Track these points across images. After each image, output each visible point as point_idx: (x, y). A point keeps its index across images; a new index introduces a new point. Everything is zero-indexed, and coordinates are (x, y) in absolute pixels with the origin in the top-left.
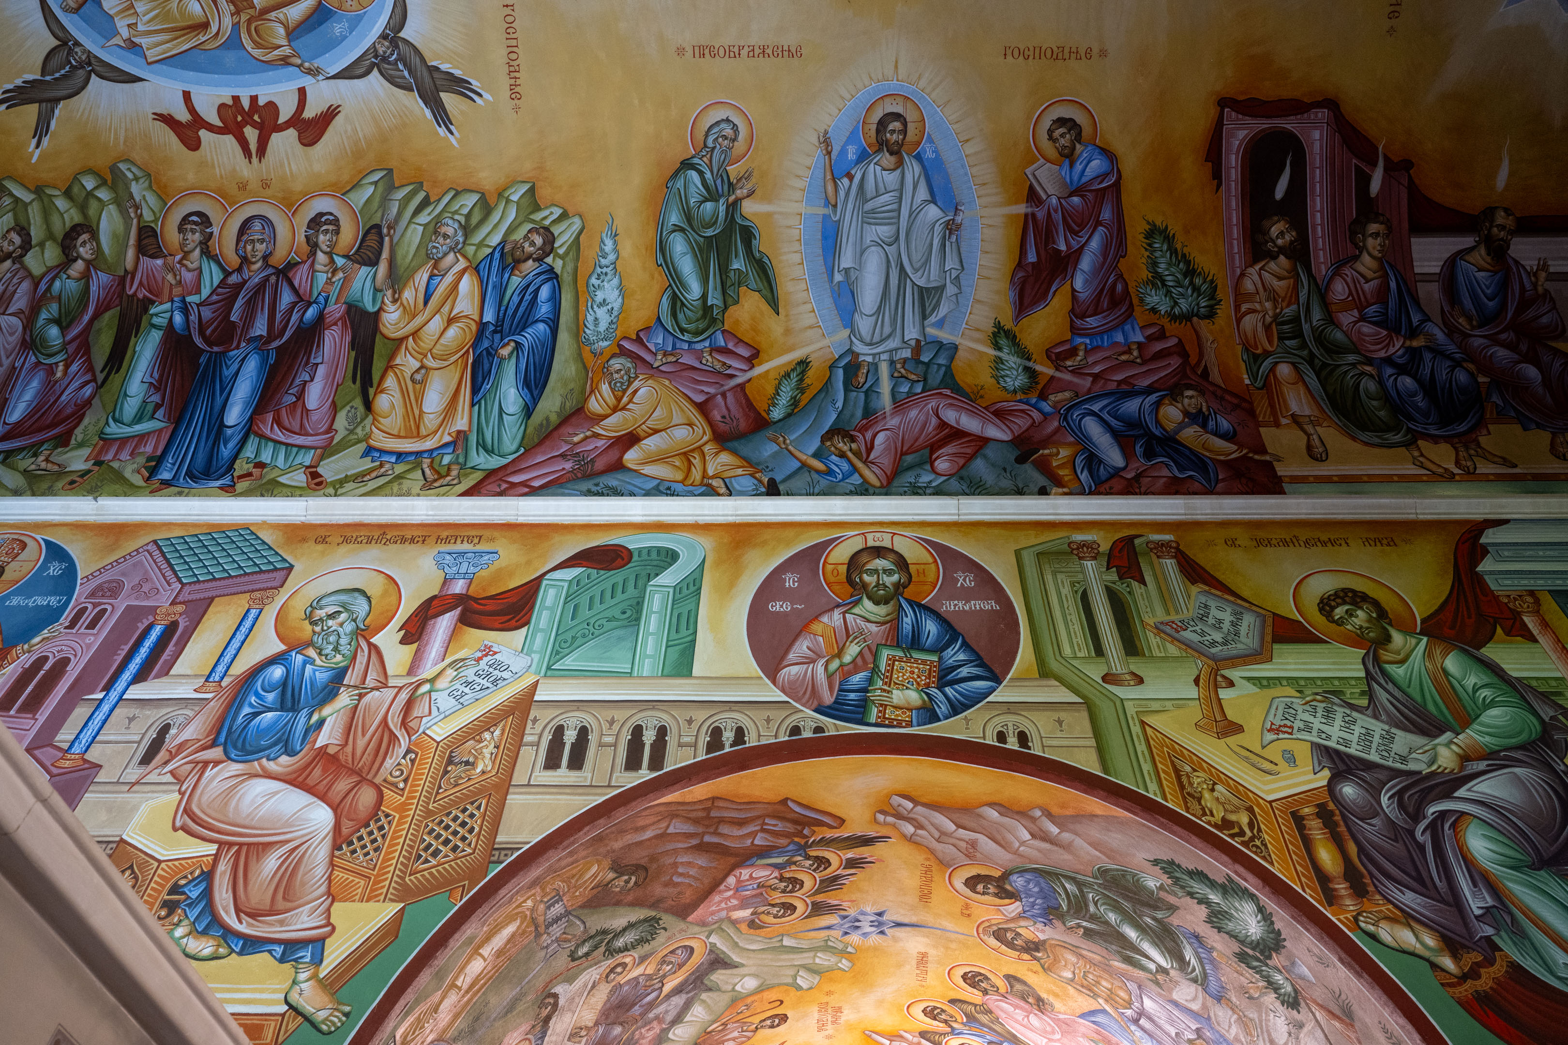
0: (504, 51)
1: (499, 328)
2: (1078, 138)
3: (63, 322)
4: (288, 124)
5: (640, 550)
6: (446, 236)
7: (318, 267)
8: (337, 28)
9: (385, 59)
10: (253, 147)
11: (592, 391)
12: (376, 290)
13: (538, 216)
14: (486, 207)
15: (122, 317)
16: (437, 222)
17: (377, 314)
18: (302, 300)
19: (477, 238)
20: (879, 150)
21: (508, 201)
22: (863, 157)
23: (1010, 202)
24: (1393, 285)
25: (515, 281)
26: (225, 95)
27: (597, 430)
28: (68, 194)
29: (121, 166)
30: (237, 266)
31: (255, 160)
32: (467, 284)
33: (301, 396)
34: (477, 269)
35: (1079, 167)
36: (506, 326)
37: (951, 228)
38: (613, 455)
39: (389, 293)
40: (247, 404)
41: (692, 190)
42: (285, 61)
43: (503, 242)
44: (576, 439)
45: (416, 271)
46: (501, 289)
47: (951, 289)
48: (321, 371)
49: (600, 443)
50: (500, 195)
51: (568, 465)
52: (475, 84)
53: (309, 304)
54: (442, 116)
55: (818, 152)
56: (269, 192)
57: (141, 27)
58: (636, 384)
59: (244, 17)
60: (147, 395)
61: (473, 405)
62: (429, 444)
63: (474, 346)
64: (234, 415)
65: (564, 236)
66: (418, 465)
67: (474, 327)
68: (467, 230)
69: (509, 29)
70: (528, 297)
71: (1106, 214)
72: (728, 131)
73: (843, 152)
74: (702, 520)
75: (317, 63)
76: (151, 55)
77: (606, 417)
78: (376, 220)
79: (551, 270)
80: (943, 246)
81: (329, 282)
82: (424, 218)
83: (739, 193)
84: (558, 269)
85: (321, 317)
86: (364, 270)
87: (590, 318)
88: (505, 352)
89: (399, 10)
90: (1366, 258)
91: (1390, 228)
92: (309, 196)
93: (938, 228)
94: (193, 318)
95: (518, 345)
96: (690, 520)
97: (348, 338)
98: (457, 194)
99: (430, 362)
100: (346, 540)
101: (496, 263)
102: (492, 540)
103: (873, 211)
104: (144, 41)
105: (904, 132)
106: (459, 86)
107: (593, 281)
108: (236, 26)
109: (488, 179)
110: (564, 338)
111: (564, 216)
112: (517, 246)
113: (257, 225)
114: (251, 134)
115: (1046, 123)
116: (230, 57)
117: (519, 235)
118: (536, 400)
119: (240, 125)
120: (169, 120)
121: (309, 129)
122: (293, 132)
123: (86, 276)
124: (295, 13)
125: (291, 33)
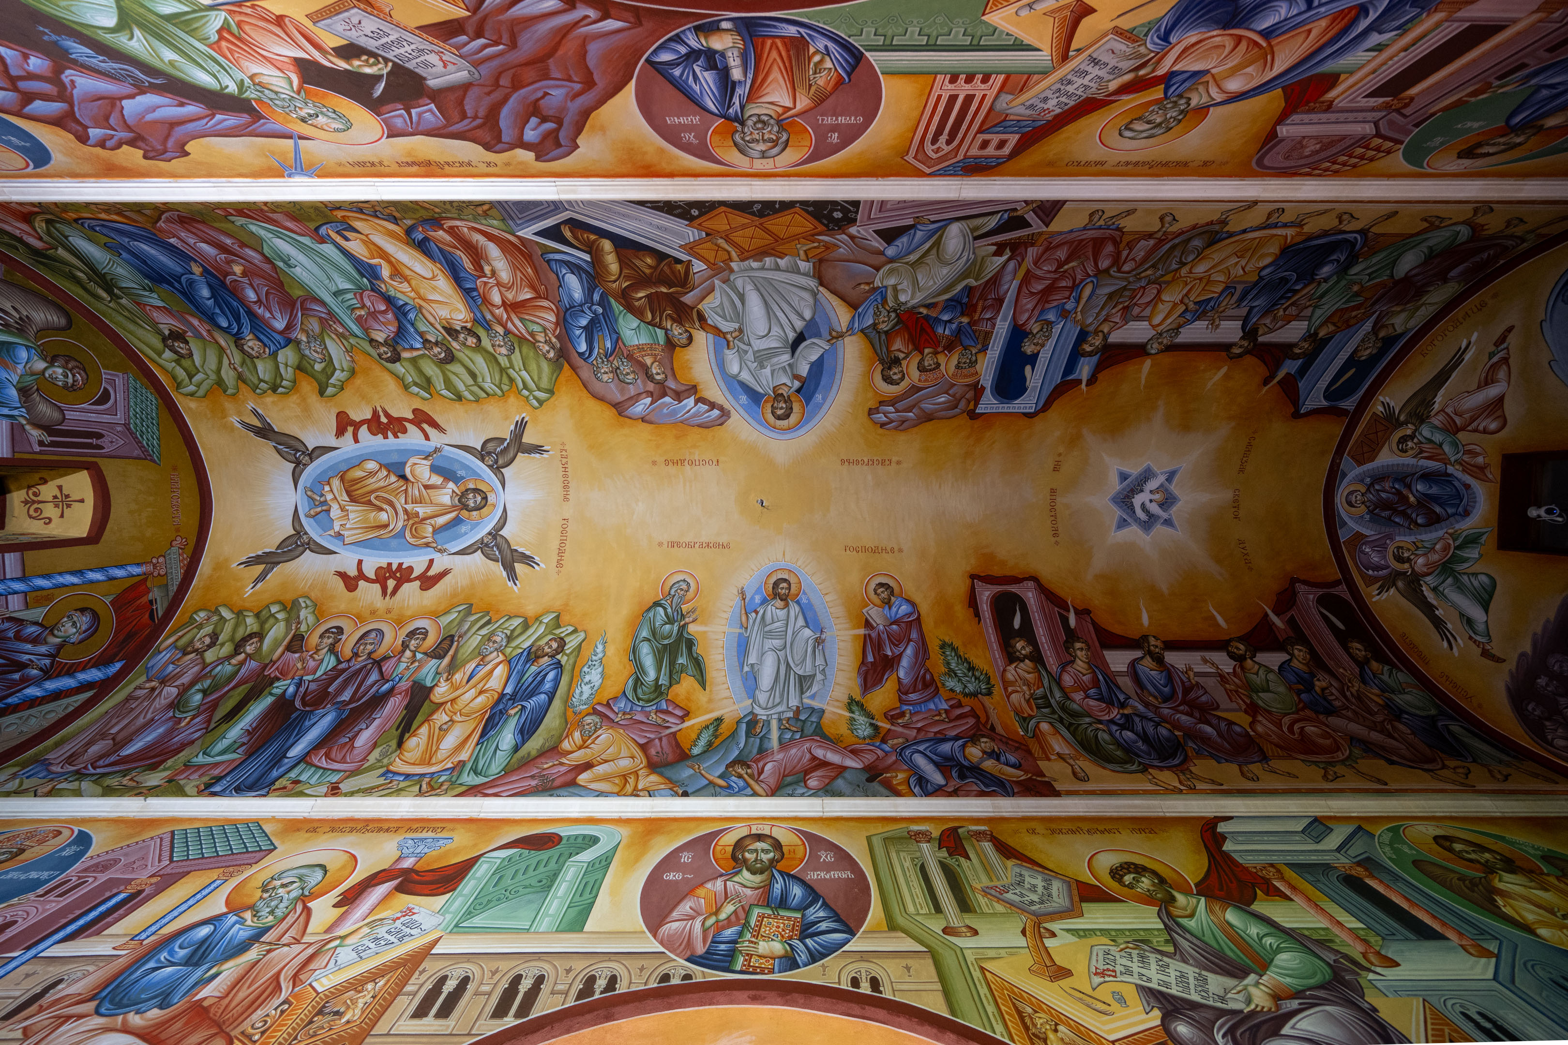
0: (558, 542)
1: (513, 697)
2: (892, 593)
3: (205, 692)
4: (416, 578)
5: (569, 837)
6: (495, 642)
7: (403, 659)
8: (463, 528)
9: (487, 545)
10: (389, 591)
11: (567, 736)
12: (437, 673)
13: (557, 631)
14: (526, 626)
15: (252, 689)
16: (493, 633)
17: (432, 688)
18: (384, 679)
19: (514, 644)
20: (774, 598)
21: (541, 622)
22: (764, 602)
23: (854, 628)
24: (1100, 677)
25: (533, 669)
26: (383, 562)
27: (564, 760)
28: (257, 616)
29: (301, 600)
30: (348, 658)
31: (388, 597)
32: (501, 671)
33: (353, 739)
34: (509, 662)
35: (894, 609)
36: (518, 696)
37: (819, 641)
38: (569, 777)
39: (445, 676)
40: (311, 743)
41: (658, 618)
42: (427, 545)
43: (532, 646)
44: (545, 766)
45: (468, 662)
46: (522, 674)
47: (819, 677)
48: (377, 723)
49: (563, 769)
50: (537, 619)
51: (533, 783)
52: (537, 559)
53: (388, 681)
54: (512, 575)
55: (737, 599)
56: (389, 616)
57: (348, 526)
58: (600, 732)
59: (411, 522)
60: (240, 737)
61: (477, 744)
62: (433, 769)
63: (492, 708)
64: (296, 751)
65: (572, 643)
66: (419, 783)
67: (496, 696)
68: (510, 639)
69: (564, 531)
70: (539, 679)
71: (914, 635)
72: (684, 586)
73: (752, 598)
74: (624, 816)
75: (446, 546)
76: (347, 541)
77: (572, 752)
78: (453, 633)
79: (559, 662)
80: (814, 651)
81: (407, 668)
82: (484, 631)
83: (687, 620)
84: (563, 663)
85: (392, 689)
86: (434, 661)
87: (578, 692)
88: (512, 712)
89: (502, 521)
90: (1078, 662)
91: (1088, 645)
92: (413, 618)
93: (810, 642)
94: (302, 690)
95: (523, 707)
96: (615, 816)
97: (405, 703)
98: (510, 618)
99: (457, 718)
100: (333, 830)
101: (523, 658)
102: (453, 830)
103: (770, 631)
104: (346, 533)
105: (789, 589)
106: (527, 560)
107: (586, 669)
108: (405, 527)
109: (531, 610)
110: (557, 703)
111: (575, 631)
112: (540, 648)
113: (373, 635)
114: (391, 583)
115: (872, 586)
116: (394, 543)
117: (542, 642)
118: (524, 742)
119: (386, 579)
120: (343, 575)
121: (428, 581)
122: (418, 583)
123: (242, 663)
124: (441, 520)
125: (436, 531)
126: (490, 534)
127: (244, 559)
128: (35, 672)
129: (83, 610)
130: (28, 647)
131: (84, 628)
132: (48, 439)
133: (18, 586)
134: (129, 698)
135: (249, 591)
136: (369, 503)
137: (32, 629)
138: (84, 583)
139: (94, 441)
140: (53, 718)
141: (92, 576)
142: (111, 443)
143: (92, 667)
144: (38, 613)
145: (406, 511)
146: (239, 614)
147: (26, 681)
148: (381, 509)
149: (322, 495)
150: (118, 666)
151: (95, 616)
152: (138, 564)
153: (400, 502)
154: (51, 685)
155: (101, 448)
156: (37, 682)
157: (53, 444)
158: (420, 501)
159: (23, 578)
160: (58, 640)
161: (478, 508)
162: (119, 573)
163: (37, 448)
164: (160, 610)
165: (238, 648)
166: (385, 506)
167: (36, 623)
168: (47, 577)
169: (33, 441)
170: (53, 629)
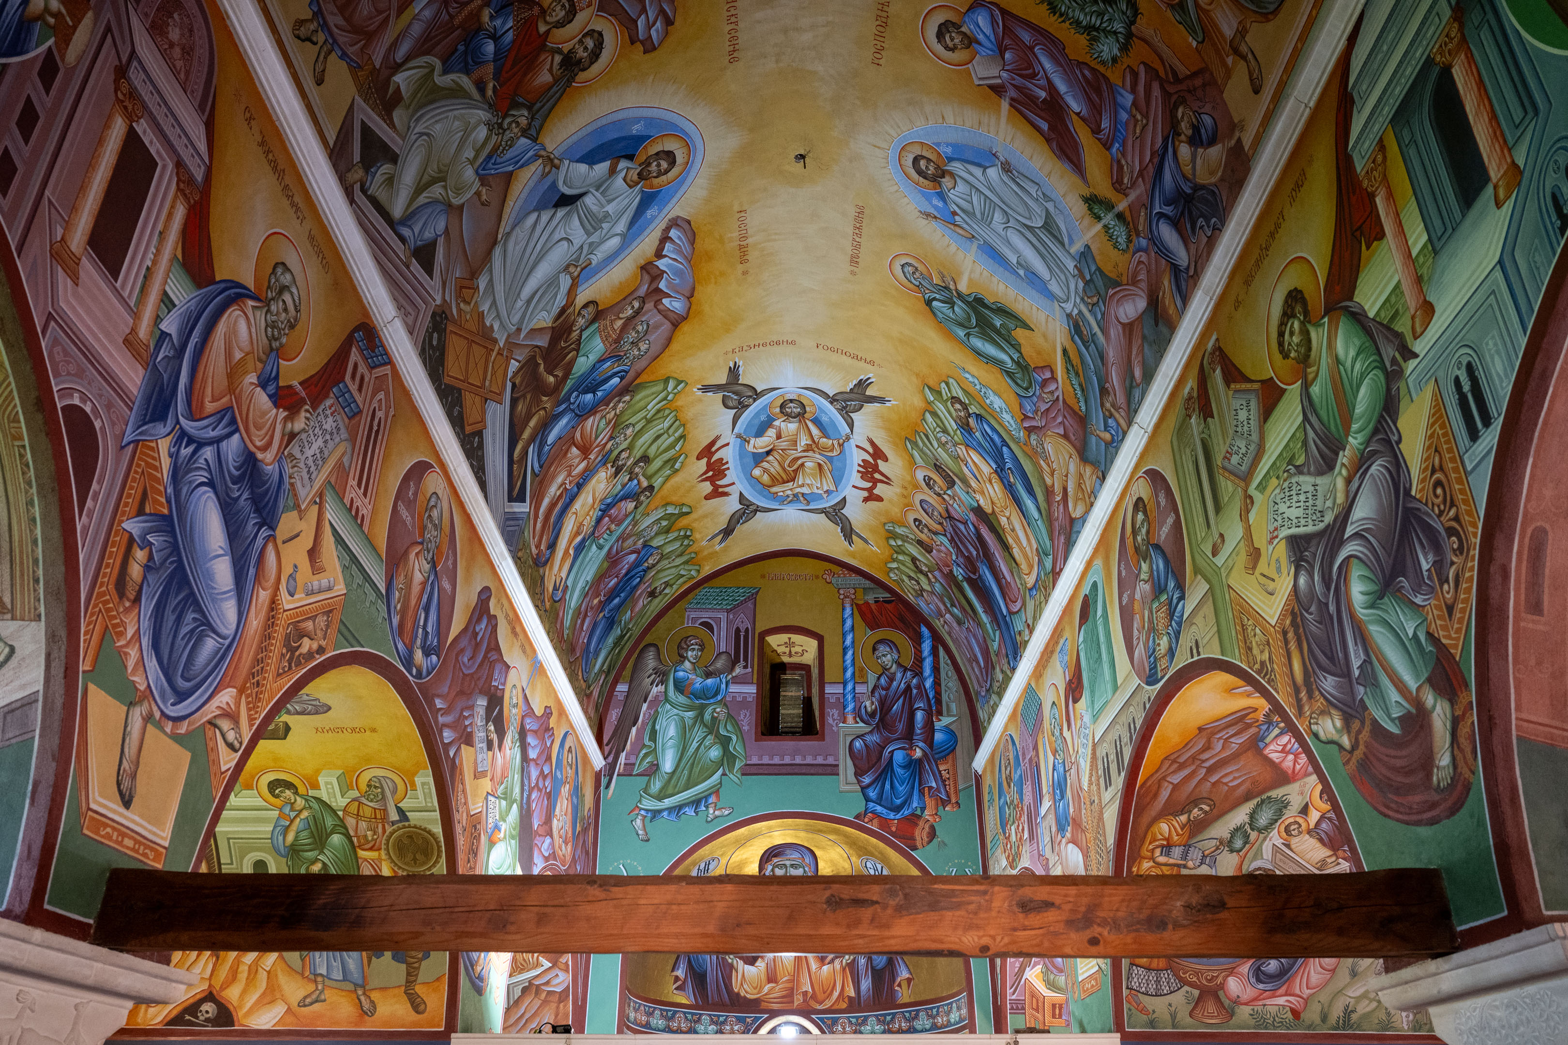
0: (844, 357)
1: (999, 467)
2: (954, 25)
3: (953, 605)
4: (875, 460)
6: (947, 443)
7: (950, 503)
8: (824, 419)
9: (844, 408)
10: (884, 479)
11: (1041, 470)
12: (967, 494)
14: (934, 414)
15: (956, 586)
16: (938, 440)
17: (979, 505)
18: (964, 523)
20: (939, 184)
21: (932, 402)
22: (942, 197)
23: (998, 112)
25: (978, 435)
26: (856, 475)
27: (1056, 498)
28: (897, 553)
29: (887, 527)
30: (943, 529)
31: (891, 483)
32: (974, 456)
33: (1003, 576)
34: (967, 446)
35: (981, 37)
36: (1000, 463)
37: (1007, 169)
39: (970, 490)
40: (1001, 598)
41: (944, 311)
42: (841, 445)
43: (956, 423)
44: (1055, 514)
45: (961, 469)
46: (980, 445)
47: (1050, 207)
48: (996, 555)
49: (1061, 508)
50: (928, 403)
52: (862, 377)
53: (966, 522)
54: (878, 400)
55: (934, 225)
56: (909, 490)
57: (818, 485)
58: (1045, 447)
59: (816, 450)
60: (987, 619)
61: (1029, 526)
63: (1005, 488)
64: (1003, 608)
66: (1040, 589)
67: (996, 477)
68: (945, 431)
69: (832, 349)
70: (988, 439)
71: (1025, 36)
72: (910, 269)
75: (843, 434)
76: (833, 488)
77: (1053, 485)
78: (932, 462)
79: (976, 415)
80: (1018, 185)
81: (959, 506)
83: (951, 287)
84: (976, 411)
85: (973, 525)
86: (956, 488)
88: (1011, 480)
89: (817, 392)
92: (913, 477)
95: (1010, 469)
97: (986, 528)
98: (924, 421)
99: (1006, 514)
100: (1044, 669)
101: (966, 436)
102: (1064, 629)
103: (982, 214)
104: (825, 489)
105: (928, 160)
106: (862, 385)
108: (821, 454)
109: (918, 403)
111: (947, 384)
112: (959, 418)
113: (925, 506)
114: (877, 476)
115: (939, 48)
116: (837, 464)
117: (953, 412)
118: (1036, 499)
119: (873, 477)
120: (866, 500)
121: (878, 454)
122: (879, 461)
123: (935, 577)
124: (815, 431)
125: (826, 436)
126: (831, 403)
127: (847, 543)
128: (914, 681)
129: (874, 649)
130: (895, 683)
131: (888, 649)
132: (742, 664)
133: (850, 687)
134: (949, 634)
135: (875, 548)
136: (796, 471)
137: (883, 681)
138: (853, 647)
139: (742, 634)
140: (952, 673)
141: (848, 642)
142: (743, 623)
143: (920, 645)
144: (872, 678)
145: (804, 451)
146: (894, 560)
147: (920, 686)
148: (802, 465)
149: (788, 496)
150: (924, 630)
151: (881, 641)
152: (844, 609)
153: (794, 454)
154: (927, 671)
155: (747, 630)
156: (922, 680)
157: (745, 661)
158: (795, 443)
159: (845, 684)
160: (894, 666)
161: (803, 406)
162: (849, 623)
163: (749, 671)
164: (883, 595)
165: (921, 572)
166: (800, 462)
167: (879, 678)
168: (845, 670)
169: (744, 671)
170: (885, 669)
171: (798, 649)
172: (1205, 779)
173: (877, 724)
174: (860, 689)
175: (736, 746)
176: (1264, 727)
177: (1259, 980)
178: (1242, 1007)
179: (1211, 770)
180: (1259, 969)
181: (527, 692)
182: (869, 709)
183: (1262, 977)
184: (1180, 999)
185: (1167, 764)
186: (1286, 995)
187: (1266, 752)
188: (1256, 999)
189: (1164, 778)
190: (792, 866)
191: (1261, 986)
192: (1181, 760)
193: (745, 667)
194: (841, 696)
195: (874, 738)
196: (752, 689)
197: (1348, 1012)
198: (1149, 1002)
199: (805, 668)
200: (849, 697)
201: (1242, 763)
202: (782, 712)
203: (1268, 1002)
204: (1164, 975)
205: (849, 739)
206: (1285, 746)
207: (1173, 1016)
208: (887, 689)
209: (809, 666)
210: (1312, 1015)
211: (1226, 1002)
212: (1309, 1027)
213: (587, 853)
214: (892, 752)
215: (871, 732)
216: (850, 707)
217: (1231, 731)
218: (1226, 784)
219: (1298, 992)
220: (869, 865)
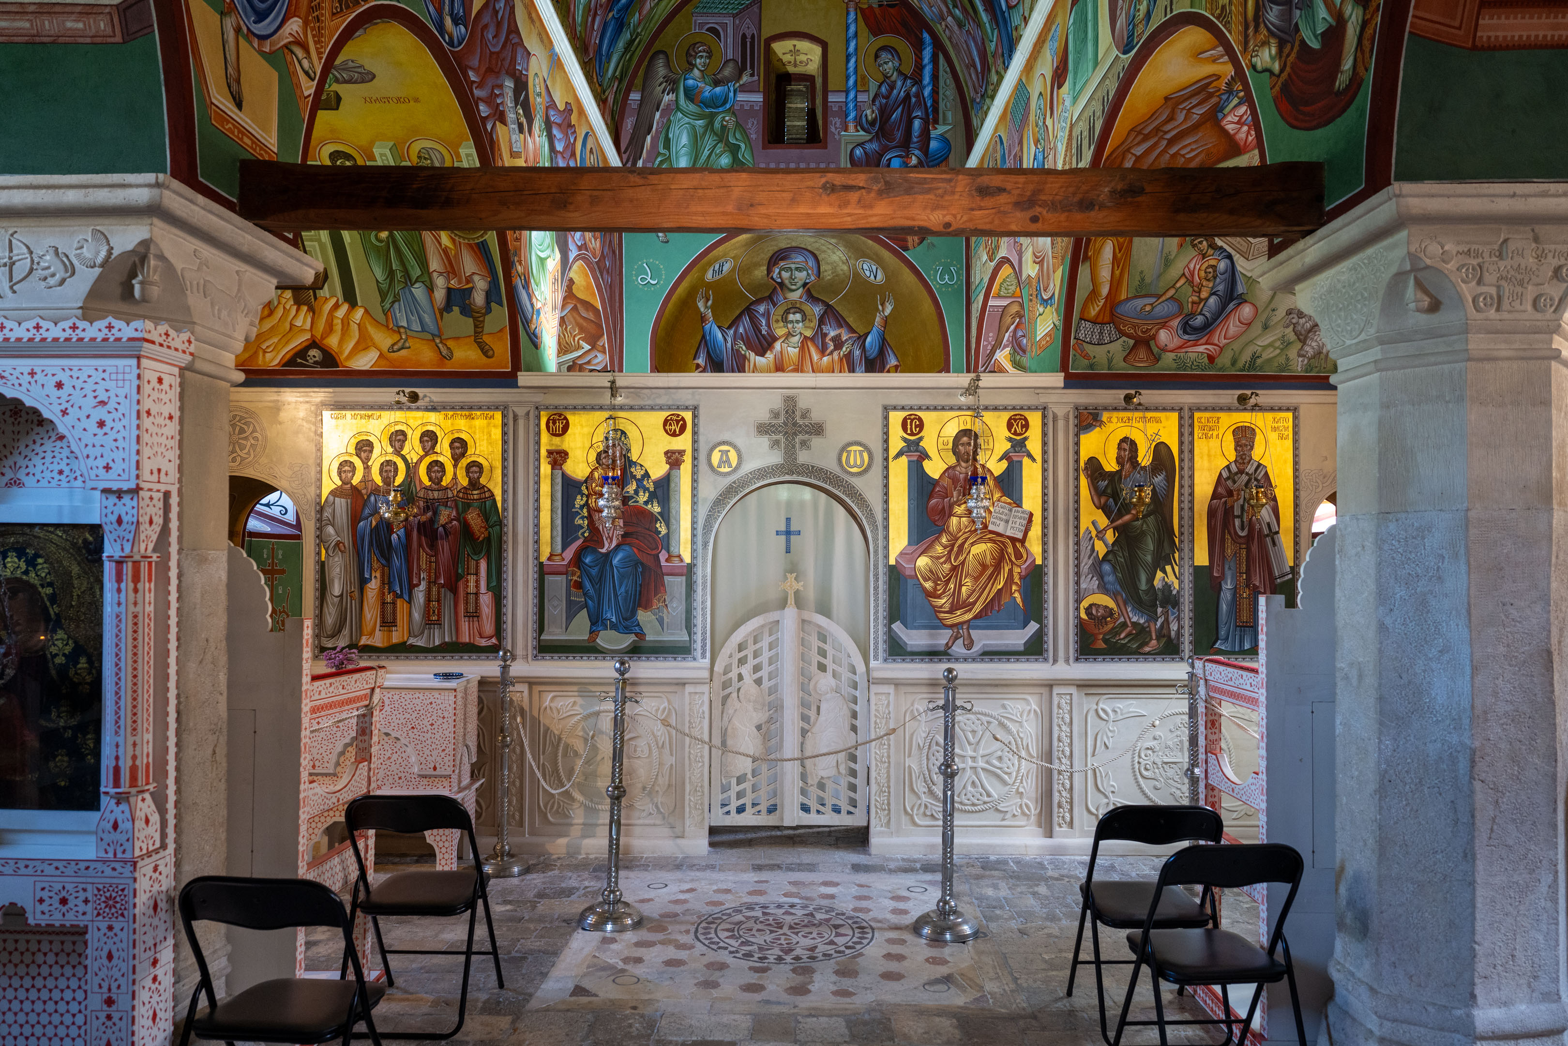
128: (914, 90)
129: (877, 56)
130: (895, 92)
131: (890, 56)
132: (749, 71)
133: (852, 95)
134: (950, 39)
137: (883, 89)
138: (856, 54)
139: (748, 40)
140: (950, 81)
141: (852, 45)
142: (749, 29)
143: (921, 52)
144: (873, 86)
147: (919, 95)
150: (926, 35)
151: (883, 48)
152: (848, 13)
155: (753, 36)
156: (921, 88)
157: (752, 67)
159: (847, 92)
160: (895, 73)
162: (852, 29)
163: (756, 78)
167: (880, 87)
168: (848, 78)
169: (750, 79)
170: (886, 77)
171: (803, 58)
172: (1164, 151)
173: (877, 133)
174: (862, 97)
175: (744, 154)
176: (1224, 97)
177: (1185, 332)
178: (1168, 354)
179: (1171, 142)
180: (1187, 323)
181: (548, 83)
182: (870, 118)
183: (1188, 329)
184: (1118, 348)
185: (1134, 134)
186: (1206, 344)
187: (1224, 122)
188: (1181, 347)
189: (1128, 150)
190: (797, 269)
191: (1186, 337)
192: (1146, 132)
193: (752, 75)
194: (843, 105)
195: (874, 146)
196: (758, 98)
197: (1255, 357)
198: (1090, 349)
199: (808, 79)
200: (851, 105)
201: (1200, 134)
202: (788, 123)
203: (1190, 349)
204: (1107, 328)
205: (850, 147)
206: (1241, 117)
207: (1110, 361)
208: (887, 97)
209: (813, 77)
210: (1224, 360)
211: (1155, 350)
212: (1220, 369)
213: (614, 252)
214: (890, 159)
215: (871, 140)
216: (852, 115)
217: (1194, 101)
218: (1183, 156)
219: (1216, 342)
220: (865, 267)
